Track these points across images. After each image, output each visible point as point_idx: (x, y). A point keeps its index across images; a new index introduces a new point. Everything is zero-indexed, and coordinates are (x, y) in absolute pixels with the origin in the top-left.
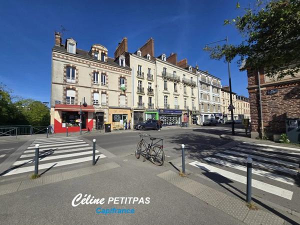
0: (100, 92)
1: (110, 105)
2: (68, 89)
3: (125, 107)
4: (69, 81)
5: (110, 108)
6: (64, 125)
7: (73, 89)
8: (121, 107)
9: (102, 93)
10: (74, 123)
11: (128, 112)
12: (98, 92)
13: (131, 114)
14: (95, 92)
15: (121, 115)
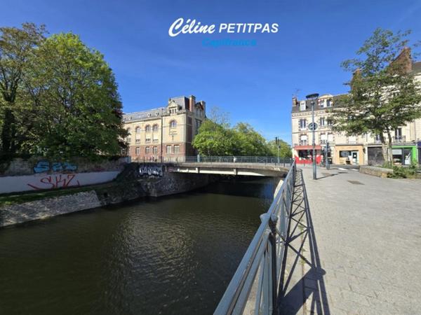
0: (327, 134)
1: (337, 143)
2: (302, 135)
3: (355, 143)
4: (302, 129)
5: (337, 145)
6: (300, 159)
7: (305, 135)
8: (350, 143)
9: (329, 134)
10: (307, 158)
11: (360, 148)
12: (324, 134)
13: (364, 150)
14: (321, 134)
15: (350, 152)
